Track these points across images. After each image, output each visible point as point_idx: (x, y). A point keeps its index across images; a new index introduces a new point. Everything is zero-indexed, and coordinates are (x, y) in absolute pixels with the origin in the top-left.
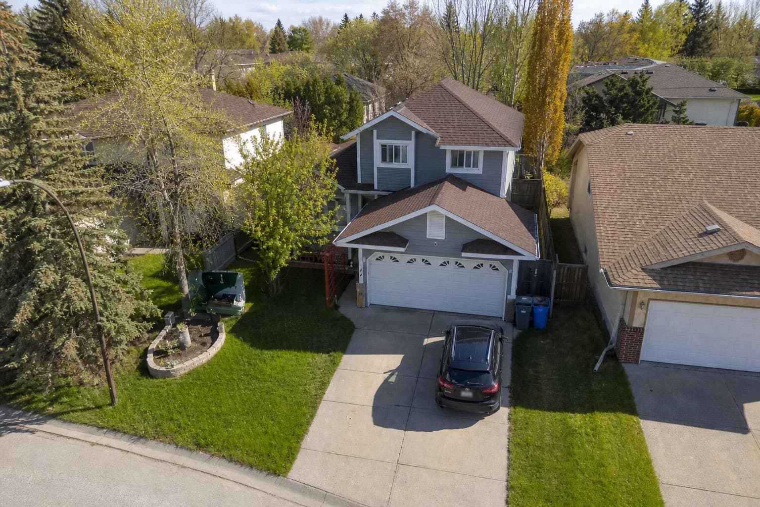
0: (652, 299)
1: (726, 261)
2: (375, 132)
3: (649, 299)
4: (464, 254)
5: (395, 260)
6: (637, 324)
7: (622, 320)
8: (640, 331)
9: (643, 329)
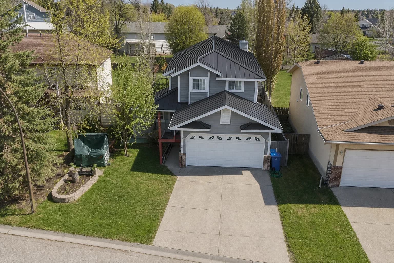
0: (347, 149)
1: (388, 125)
2: (189, 73)
3: (345, 149)
4: (242, 131)
5: (201, 138)
6: (338, 164)
7: (329, 163)
8: (340, 168)
9: (342, 167)
